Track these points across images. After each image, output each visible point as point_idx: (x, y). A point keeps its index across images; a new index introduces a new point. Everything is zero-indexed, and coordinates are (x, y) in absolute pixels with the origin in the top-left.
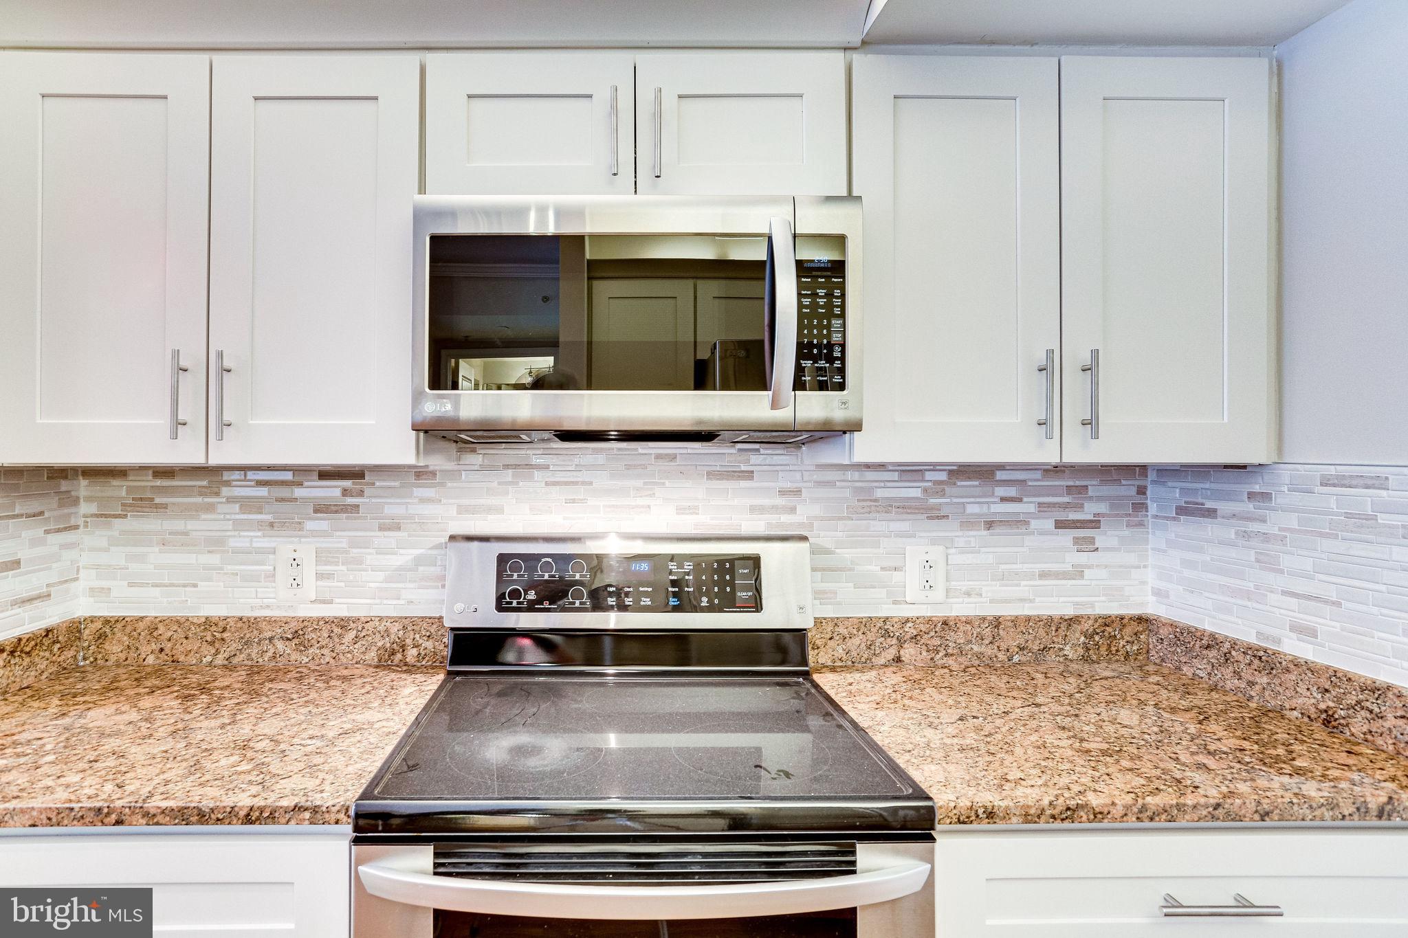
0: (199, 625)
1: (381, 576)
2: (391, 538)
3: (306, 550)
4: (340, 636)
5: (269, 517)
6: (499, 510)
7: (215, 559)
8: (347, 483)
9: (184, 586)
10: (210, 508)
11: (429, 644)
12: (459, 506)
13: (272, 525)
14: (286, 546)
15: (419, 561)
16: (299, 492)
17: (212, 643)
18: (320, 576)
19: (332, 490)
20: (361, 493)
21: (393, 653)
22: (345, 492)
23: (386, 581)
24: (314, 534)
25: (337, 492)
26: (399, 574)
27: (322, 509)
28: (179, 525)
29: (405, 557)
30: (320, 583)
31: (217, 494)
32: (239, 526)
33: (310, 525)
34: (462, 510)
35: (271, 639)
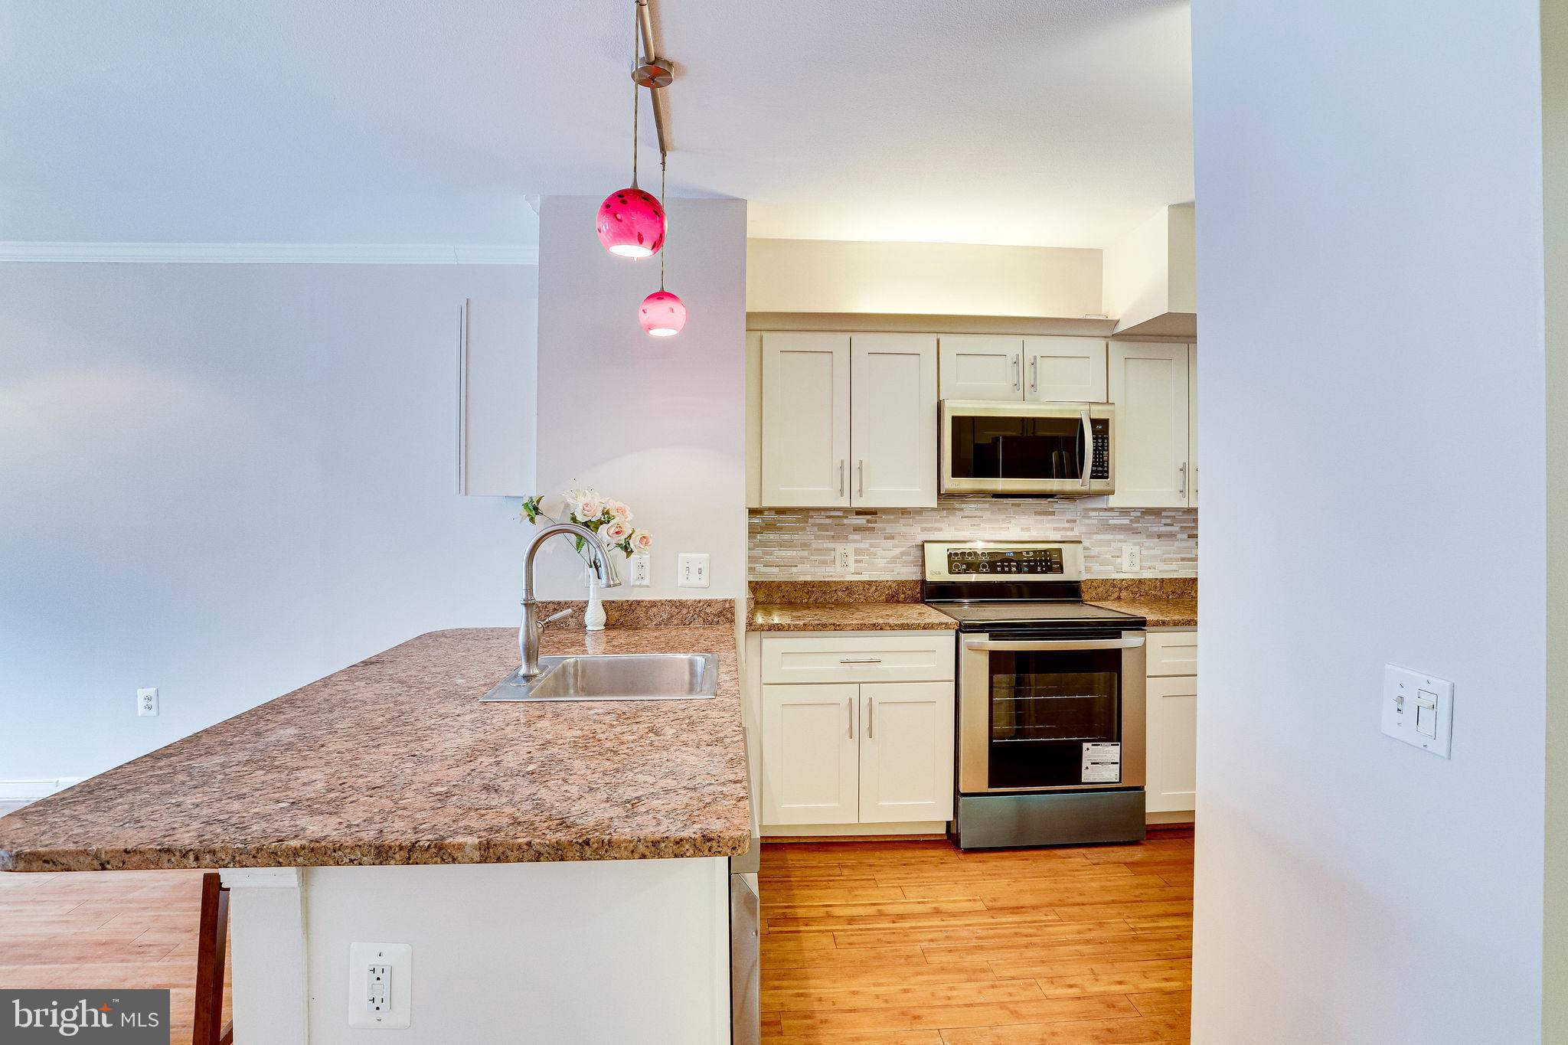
0: (801, 585)
1: (885, 561)
2: (889, 543)
3: (850, 548)
4: (868, 589)
5: (832, 533)
6: (940, 530)
7: (806, 553)
8: (869, 517)
9: (791, 566)
10: (803, 529)
11: (910, 592)
12: (922, 528)
13: (833, 537)
14: (840, 548)
15: (903, 554)
16: (846, 521)
17: (807, 593)
18: (856, 561)
19: (861, 520)
20: (876, 522)
21: (893, 597)
22: (868, 521)
23: (888, 563)
24: (855, 541)
25: (864, 521)
26: (894, 560)
27: (857, 529)
28: (786, 537)
29: (897, 551)
30: (856, 565)
31: (807, 522)
32: (817, 537)
33: (851, 537)
34: (924, 530)
35: (835, 591)
